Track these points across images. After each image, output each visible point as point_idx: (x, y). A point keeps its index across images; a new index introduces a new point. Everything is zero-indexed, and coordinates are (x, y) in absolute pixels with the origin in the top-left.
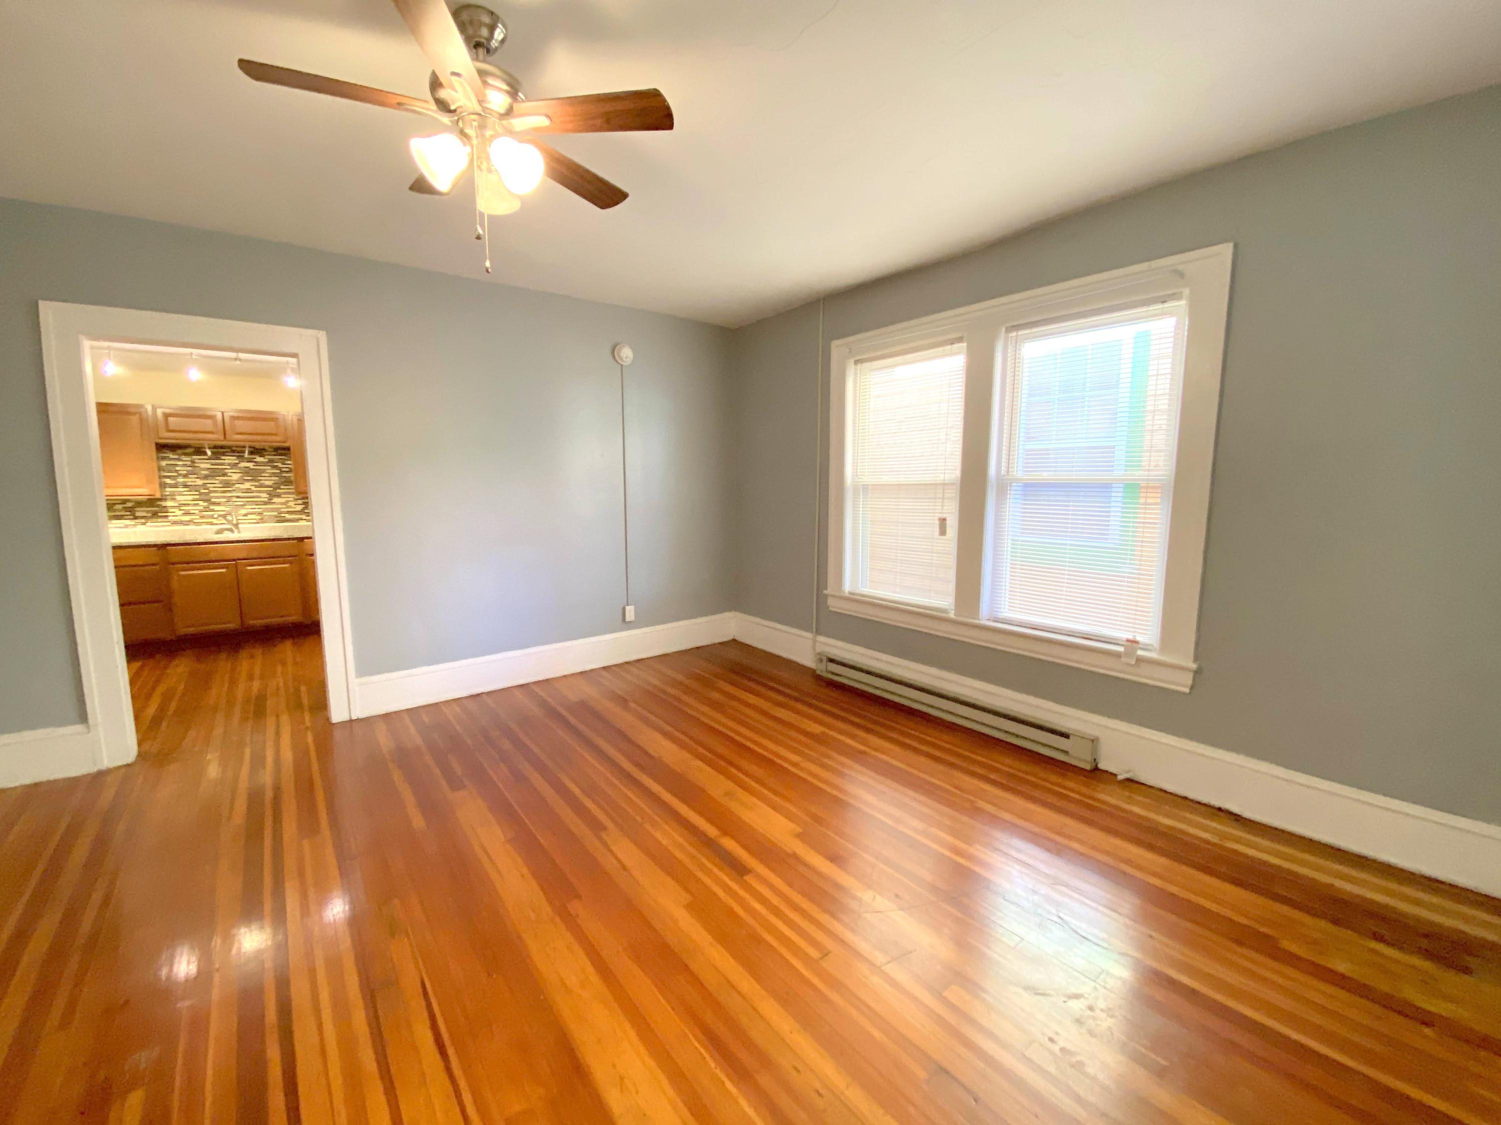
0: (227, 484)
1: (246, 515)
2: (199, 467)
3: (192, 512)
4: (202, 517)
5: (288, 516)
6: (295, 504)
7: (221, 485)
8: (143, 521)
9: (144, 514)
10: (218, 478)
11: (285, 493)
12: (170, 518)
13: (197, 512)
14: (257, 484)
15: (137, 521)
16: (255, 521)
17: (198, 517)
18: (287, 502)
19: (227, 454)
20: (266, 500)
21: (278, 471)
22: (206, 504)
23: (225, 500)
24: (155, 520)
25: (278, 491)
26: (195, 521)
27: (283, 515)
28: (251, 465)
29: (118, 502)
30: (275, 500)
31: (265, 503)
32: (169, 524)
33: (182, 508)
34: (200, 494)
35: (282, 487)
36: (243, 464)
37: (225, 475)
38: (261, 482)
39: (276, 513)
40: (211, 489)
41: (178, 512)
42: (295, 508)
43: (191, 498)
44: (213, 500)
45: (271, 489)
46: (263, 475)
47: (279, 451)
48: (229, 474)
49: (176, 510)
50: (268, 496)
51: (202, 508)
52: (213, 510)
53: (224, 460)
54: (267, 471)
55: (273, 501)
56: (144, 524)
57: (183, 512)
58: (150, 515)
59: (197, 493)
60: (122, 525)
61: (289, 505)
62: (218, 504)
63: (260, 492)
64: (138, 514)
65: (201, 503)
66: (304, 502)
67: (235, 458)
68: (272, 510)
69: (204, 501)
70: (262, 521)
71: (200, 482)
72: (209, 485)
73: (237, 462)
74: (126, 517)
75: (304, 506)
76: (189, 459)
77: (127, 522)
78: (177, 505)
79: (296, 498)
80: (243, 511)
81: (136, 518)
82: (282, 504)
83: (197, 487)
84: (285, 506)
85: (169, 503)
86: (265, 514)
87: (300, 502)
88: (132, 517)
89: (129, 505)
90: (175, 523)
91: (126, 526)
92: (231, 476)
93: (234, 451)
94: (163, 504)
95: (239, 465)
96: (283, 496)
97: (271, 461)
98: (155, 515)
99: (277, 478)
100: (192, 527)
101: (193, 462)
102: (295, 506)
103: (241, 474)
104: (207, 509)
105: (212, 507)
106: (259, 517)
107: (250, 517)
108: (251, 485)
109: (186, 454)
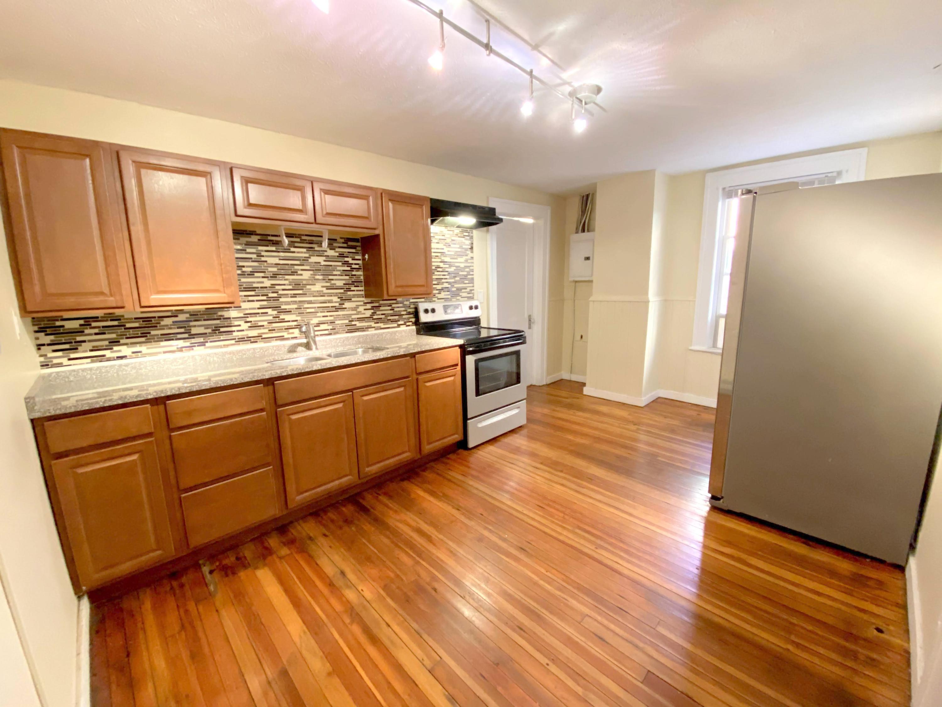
0: (297, 285)
1: (318, 325)
2: (266, 261)
3: (260, 324)
4: (271, 330)
5: (359, 324)
6: (365, 309)
7: (290, 287)
8: (202, 340)
9: (202, 330)
10: (287, 277)
11: (354, 296)
12: (235, 334)
13: (265, 323)
14: (328, 284)
15: (193, 341)
16: (326, 332)
17: (266, 331)
18: (358, 306)
19: (296, 245)
20: (337, 304)
21: (349, 269)
22: (275, 312)
23: (295, 306)
24: (215, 338)
25: (349, 293)
26: (264, 336)
27: (353, 323)
28: (321, 260)
29: (169, 314)
30: (347, 305)
31: (337, 309)
32: (233, 342)
33: (248, 320)
34: (269, 299)
35: (353, 288)
36: (314, 259)
37: (294, 273)
38: (333, 282)
39: (347, 321)
40: (281, 292)
41: (245, 326)
42: (364, 314)
43: (257, 305)
44: (283, 307)
45: (342, 291)
46: (335, 273)
47: (350, 243)
48: (299, 272)
49: (241, 323)
50: (339, 300)
51: (271, 318)
52: (283, 321)
53: (294, 252)
54: (339, 268)
55: (344, 306)
56: (203, 344)
57: (249, 324)
58: (209, 331)
59: (264, 298)
60: (174, 348)
61: (358, 310)
62: (289, 312)
63: (330, 295)
64: (194, 331)
65: (270, 311)
66: (372, 307)
67: (305, 250)
68: (344, 317)
69: (274, 308)
70: (334, 331)
71: (267, 283)
72: (277, 287)
73: (307, 255)
74: (179, 336)
75: (372, 311)
76: (254, 250)
77: (181, 343)
78: (242, 315)
79: (366, 302)
80: (315, 321)
81: (192, 336)
82: (353, 309)
83: (265, 291)
84: (355, 312)
85: (233, 313)
86: (337, 322)
87: (369, 306)
88: (186, 336)
89: (182, 317)
90: (242, 340)
91: (181, 349)
92: (301, 275)
93: (302, 241)
94: (226, 314)
95: (310, 260)
96: (353, 299)
97: (342, 255)
98: (216, 330)
99: (347, 277)
100: (260, 345)
101: (259, 255)
102: (363, 311)
103: (312, 272)
104: (277, 320)
105: (282, 317)
106: (330, 327)
107: (323, 327)
108: (323, 287)
109: (248, 244)
